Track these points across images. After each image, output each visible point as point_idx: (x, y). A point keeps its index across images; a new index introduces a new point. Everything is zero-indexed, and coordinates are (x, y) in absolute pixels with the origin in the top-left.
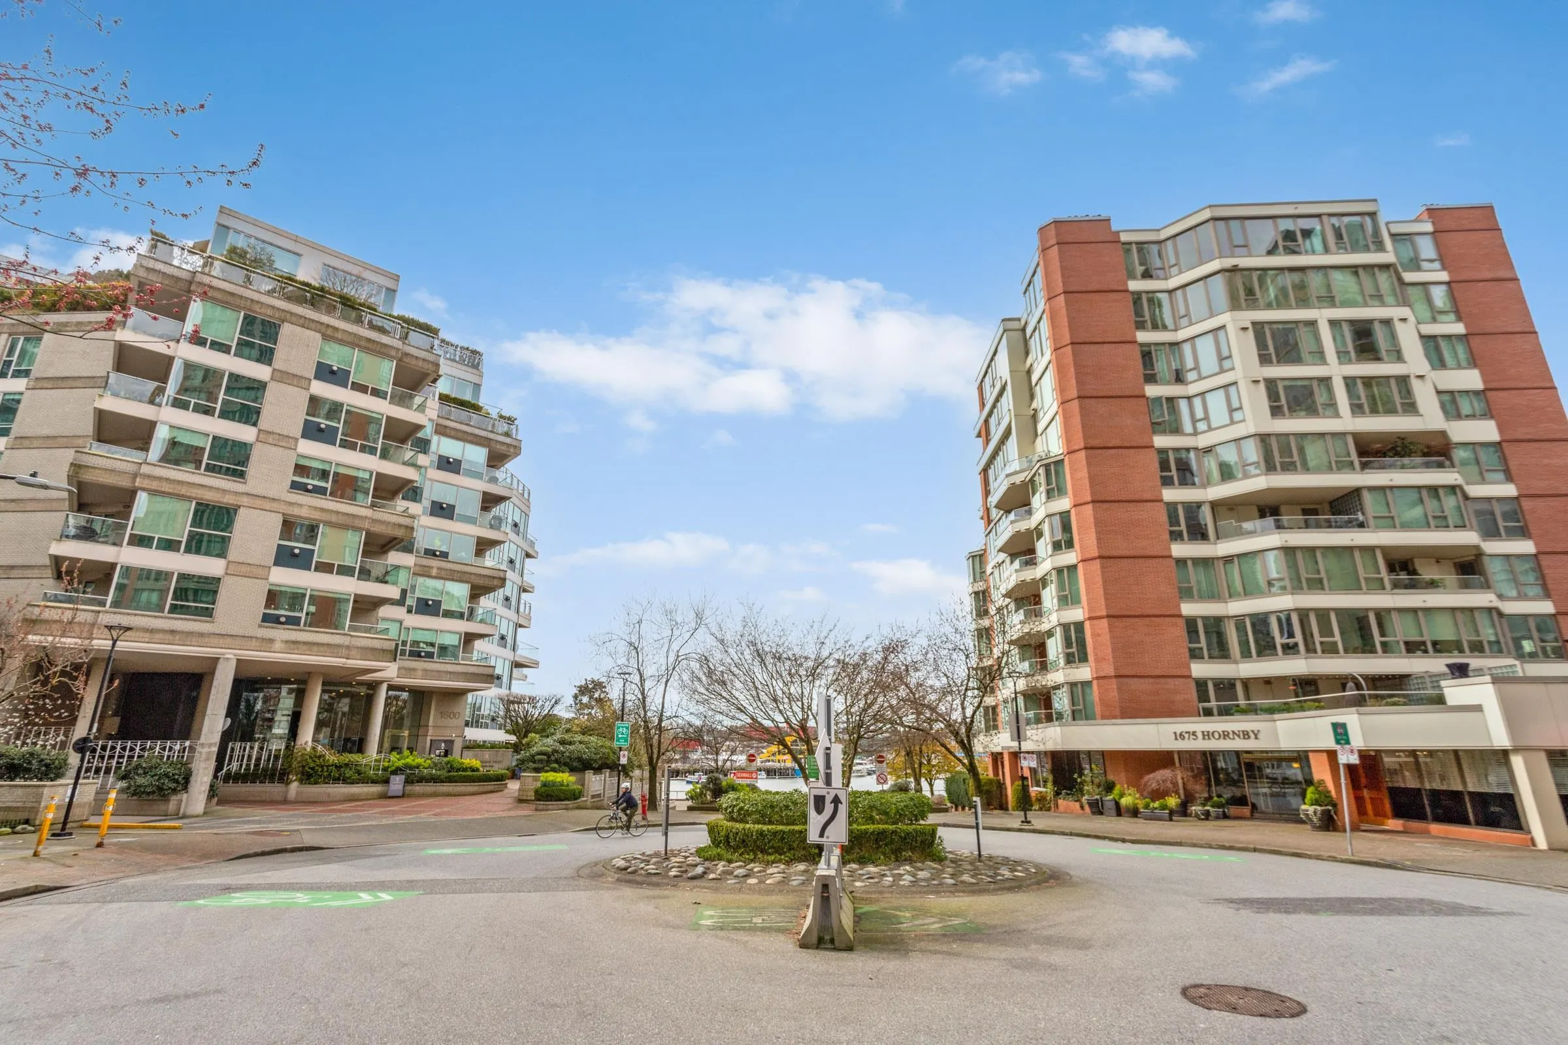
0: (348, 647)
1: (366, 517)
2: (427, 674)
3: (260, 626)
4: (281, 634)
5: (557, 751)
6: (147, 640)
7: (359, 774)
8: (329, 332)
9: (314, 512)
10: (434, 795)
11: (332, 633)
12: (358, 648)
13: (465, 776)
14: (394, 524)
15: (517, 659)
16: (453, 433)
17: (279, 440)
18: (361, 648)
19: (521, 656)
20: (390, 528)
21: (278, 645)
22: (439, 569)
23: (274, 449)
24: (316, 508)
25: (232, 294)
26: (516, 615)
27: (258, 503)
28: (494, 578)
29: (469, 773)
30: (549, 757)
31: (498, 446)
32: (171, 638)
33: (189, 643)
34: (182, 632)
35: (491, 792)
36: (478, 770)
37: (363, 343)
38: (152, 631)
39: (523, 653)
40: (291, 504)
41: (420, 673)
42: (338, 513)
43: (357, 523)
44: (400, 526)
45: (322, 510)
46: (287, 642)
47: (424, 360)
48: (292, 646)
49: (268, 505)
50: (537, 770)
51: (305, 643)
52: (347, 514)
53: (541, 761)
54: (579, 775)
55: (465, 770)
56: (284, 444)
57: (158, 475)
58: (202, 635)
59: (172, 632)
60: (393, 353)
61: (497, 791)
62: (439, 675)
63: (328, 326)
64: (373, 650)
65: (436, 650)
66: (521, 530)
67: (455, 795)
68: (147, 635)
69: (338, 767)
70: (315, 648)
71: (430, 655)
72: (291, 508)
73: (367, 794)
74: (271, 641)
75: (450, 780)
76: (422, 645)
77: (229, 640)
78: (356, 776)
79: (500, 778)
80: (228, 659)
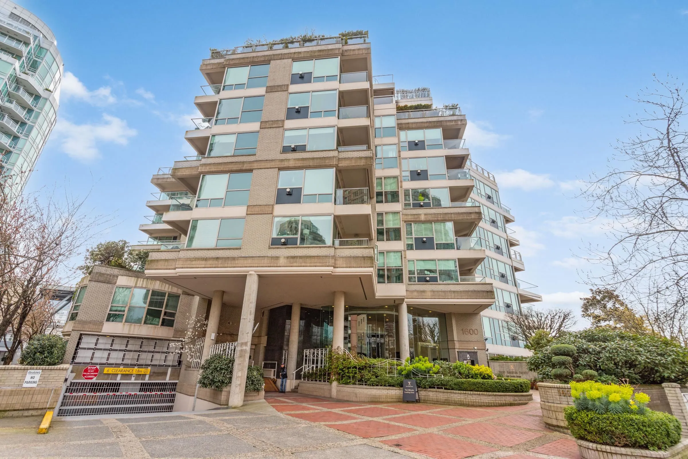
0: (334, 257)
1: (334, 157)
2: (435, 294)
3: (270, 248)
4: (284, 252)
5: (586, 351)
6: (203, 266)
7: (377, 377)
8: (296, 56)
9: (297, 162)
10: (447, 403)
11: (320, 247)
12: (343, 257)
13: (474, 384)
14: (357, 158)
15: (520, 292)
16: (414, 126)
17: (272, 124)
18: (345, 257)
19: (523, 290)
20: (353, 161)
21: (282, 261)
22: (425, 214)
23: (270, 130)
24: (298, 160)
25: (243, 58)
26: (510, 260)
27: (263, 165)
28: (471, 213)
29: (480, 380)
30: (576, 360)
31: (448, 124)
32: (216, 262)
33: (226, 265)
34: (222, 258)
35: (511, 405)
36: (490, 377)
37: (316, 54)
38: (206, 259)
39: (524, 288)
40: (282, 160)
41: (429, 294)
42: (313, 159)
43: (327, 162)
44: (361, 158)
45: (303, 159)
46: (288, 257)
47: (359, 49)
48: (292, 260)
49: (268, 165)
50: (564, 379)
51: (301, 257)
52: (320, 158)
53: (562, 364)
54: (655, 390)
55: (473, 376)
56: (275, 126)
57: (209, 162)
58: (234, 259)
59: (217, 258)
60: (337, 52)
61: (519, 404)
62: (445, 294)
63: (295, 53)
64: (356, 258)
65: (438, 275)
66: (495, 200)
67: (468, 405)
68: (204, 262)
69: (361, 369)
70: (308, 260)
71: (434, 280)
72: (283, 163)
73: (387, 397)
74: (277, 258)
75: (460, 387)
76: (426, 272)
77: (250, 261)
78: (373, 379)
79: (519, 388)
80: (250, 274)
